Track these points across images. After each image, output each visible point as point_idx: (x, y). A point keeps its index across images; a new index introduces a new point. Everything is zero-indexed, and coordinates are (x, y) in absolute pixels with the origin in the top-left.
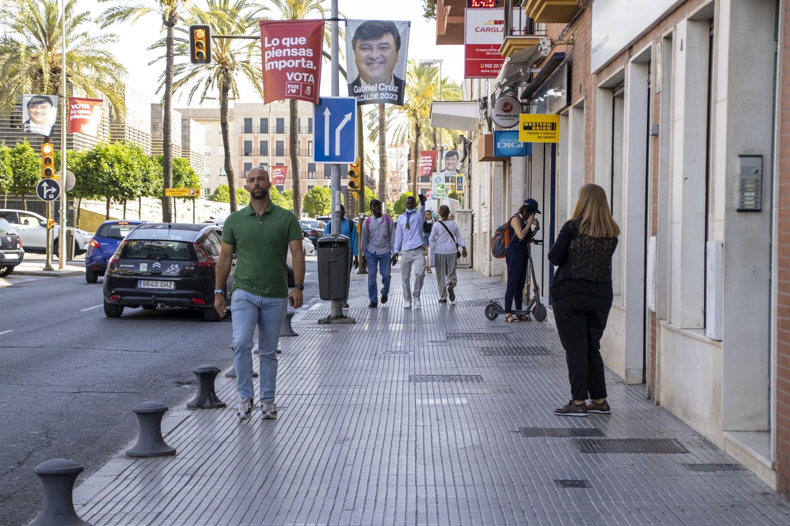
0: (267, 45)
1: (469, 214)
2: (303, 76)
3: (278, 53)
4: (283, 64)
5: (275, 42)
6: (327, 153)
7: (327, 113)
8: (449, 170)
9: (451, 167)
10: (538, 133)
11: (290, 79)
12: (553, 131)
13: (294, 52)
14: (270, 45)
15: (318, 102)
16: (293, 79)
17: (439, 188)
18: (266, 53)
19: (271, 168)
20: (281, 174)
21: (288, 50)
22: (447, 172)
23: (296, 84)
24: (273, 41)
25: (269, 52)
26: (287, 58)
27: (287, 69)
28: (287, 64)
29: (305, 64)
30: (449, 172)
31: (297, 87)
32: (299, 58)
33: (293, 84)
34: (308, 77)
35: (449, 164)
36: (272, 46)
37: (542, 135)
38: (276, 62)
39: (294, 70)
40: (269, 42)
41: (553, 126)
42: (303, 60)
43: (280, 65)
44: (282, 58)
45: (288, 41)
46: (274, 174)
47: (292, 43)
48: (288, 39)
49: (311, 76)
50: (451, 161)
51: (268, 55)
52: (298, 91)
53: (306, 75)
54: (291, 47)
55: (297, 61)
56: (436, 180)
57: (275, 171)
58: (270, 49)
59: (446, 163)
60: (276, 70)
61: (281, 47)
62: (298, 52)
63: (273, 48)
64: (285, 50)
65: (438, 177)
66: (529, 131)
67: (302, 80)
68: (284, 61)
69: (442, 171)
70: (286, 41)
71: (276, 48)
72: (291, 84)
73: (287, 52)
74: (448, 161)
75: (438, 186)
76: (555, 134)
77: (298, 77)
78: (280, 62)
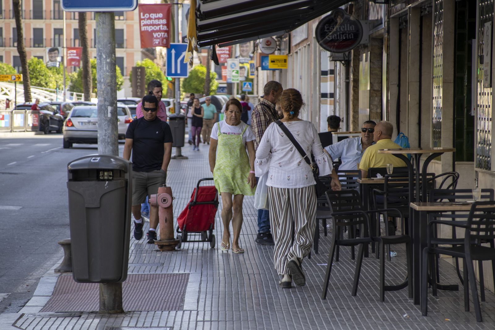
0: (142, 17)
1: (256, 98)
2: (162, 34)
3: (149, 22)
4: (151, 28)
5: (147, 16)
6: (173, 72)
7: (173, 52)
8: (243, 56)
9: (245, 54)
10: (278, 64)
11: (155, 36)
12: (285, 63)
13: (157, 22)
14: (144, 17)
15: (169, 47)
16: (157, 37)
17: (234, 74)
18: (142, 21)
19: (65, 49)
20: (77, 56)
21: (154, 20)
22: (241, 58)
23: (158, 39)
24: (146, 15)
25: (144, 21)
26: (153, 25)
27: (153, 31)
28: (153, 28)
29: (163, 28)
30: (243, 58)
31: (158, 40)
32: (159, 25)
33: (157, 39)
34: (164, 35)
35: (243, 51)
36: (145, 18)
37: (280, 65)
38: (147, 27)
39: (157, 31)
40: (144, 15)
41: (285, 61)
42: (161, 26)
43: (149, 29)
44: (150, 25)
45: (153, 16)
46: (69, 55)
47: (156, 17)
48: (153, 14)
49: (166, 34)
50: (245, 49)
51: (143, 22)
52: (159, 42)
53: (163, 33)
54: (155, 19)
55: (158, 27)
56: (231, 66)
57: (69, 52)
58: (144, 19)
59: (240, 50)
60: (147, 31)
61: (150, 19)
62: (159, 21)
63: (146, 19)
64: (152, 21)
65: (233, 63)
66: (274, 63)
67: (161, 37)
68: (152, 27)
69: (236, 58)
70: (152, 16)
71: (148, 19)
72: (155, 39)
73: (153, 22)
74: (242, 49)
75: (233, 71)
76: (286, 64)
77: (159, 35)
78: (150, 27)
